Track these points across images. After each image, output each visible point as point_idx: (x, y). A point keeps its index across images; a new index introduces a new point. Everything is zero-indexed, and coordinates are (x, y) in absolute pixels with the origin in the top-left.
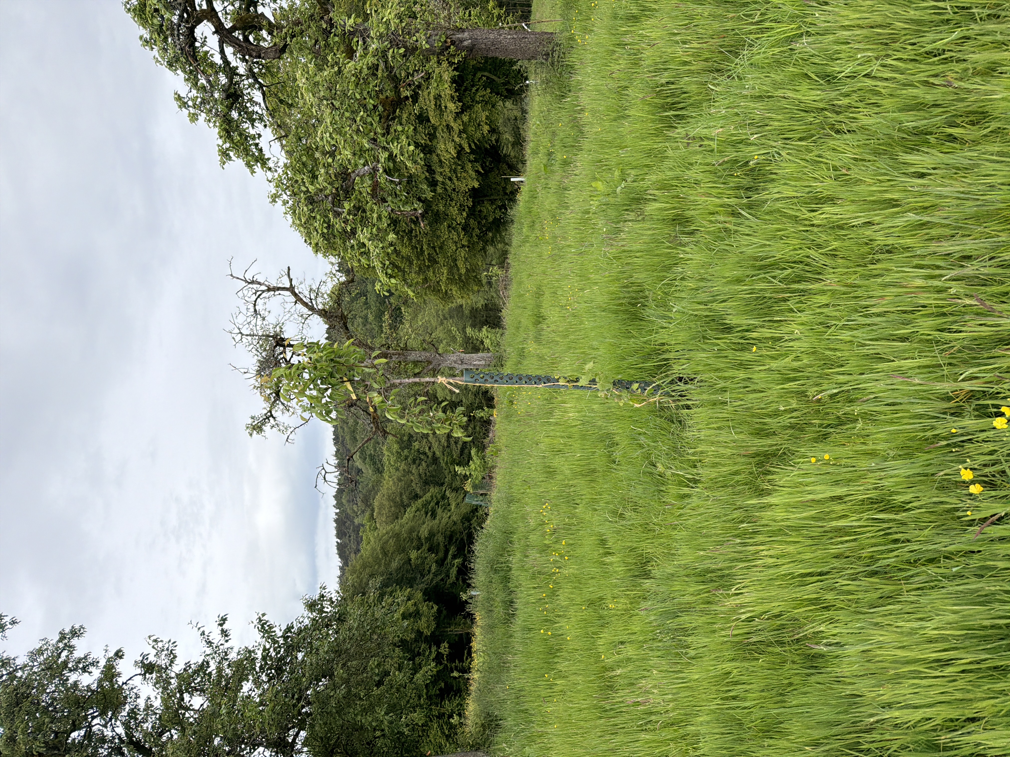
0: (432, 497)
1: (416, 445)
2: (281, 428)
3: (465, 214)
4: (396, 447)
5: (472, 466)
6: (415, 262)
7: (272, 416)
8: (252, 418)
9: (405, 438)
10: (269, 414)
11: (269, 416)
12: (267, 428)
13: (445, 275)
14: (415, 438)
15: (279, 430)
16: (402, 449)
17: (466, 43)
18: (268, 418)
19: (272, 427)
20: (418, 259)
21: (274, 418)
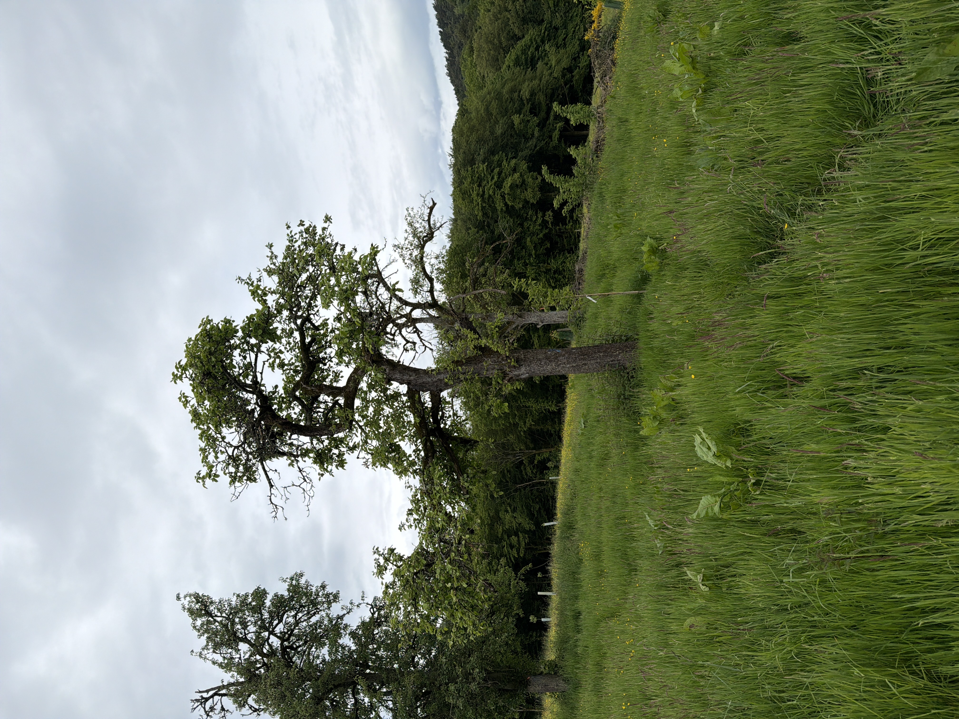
0: (531, 40)
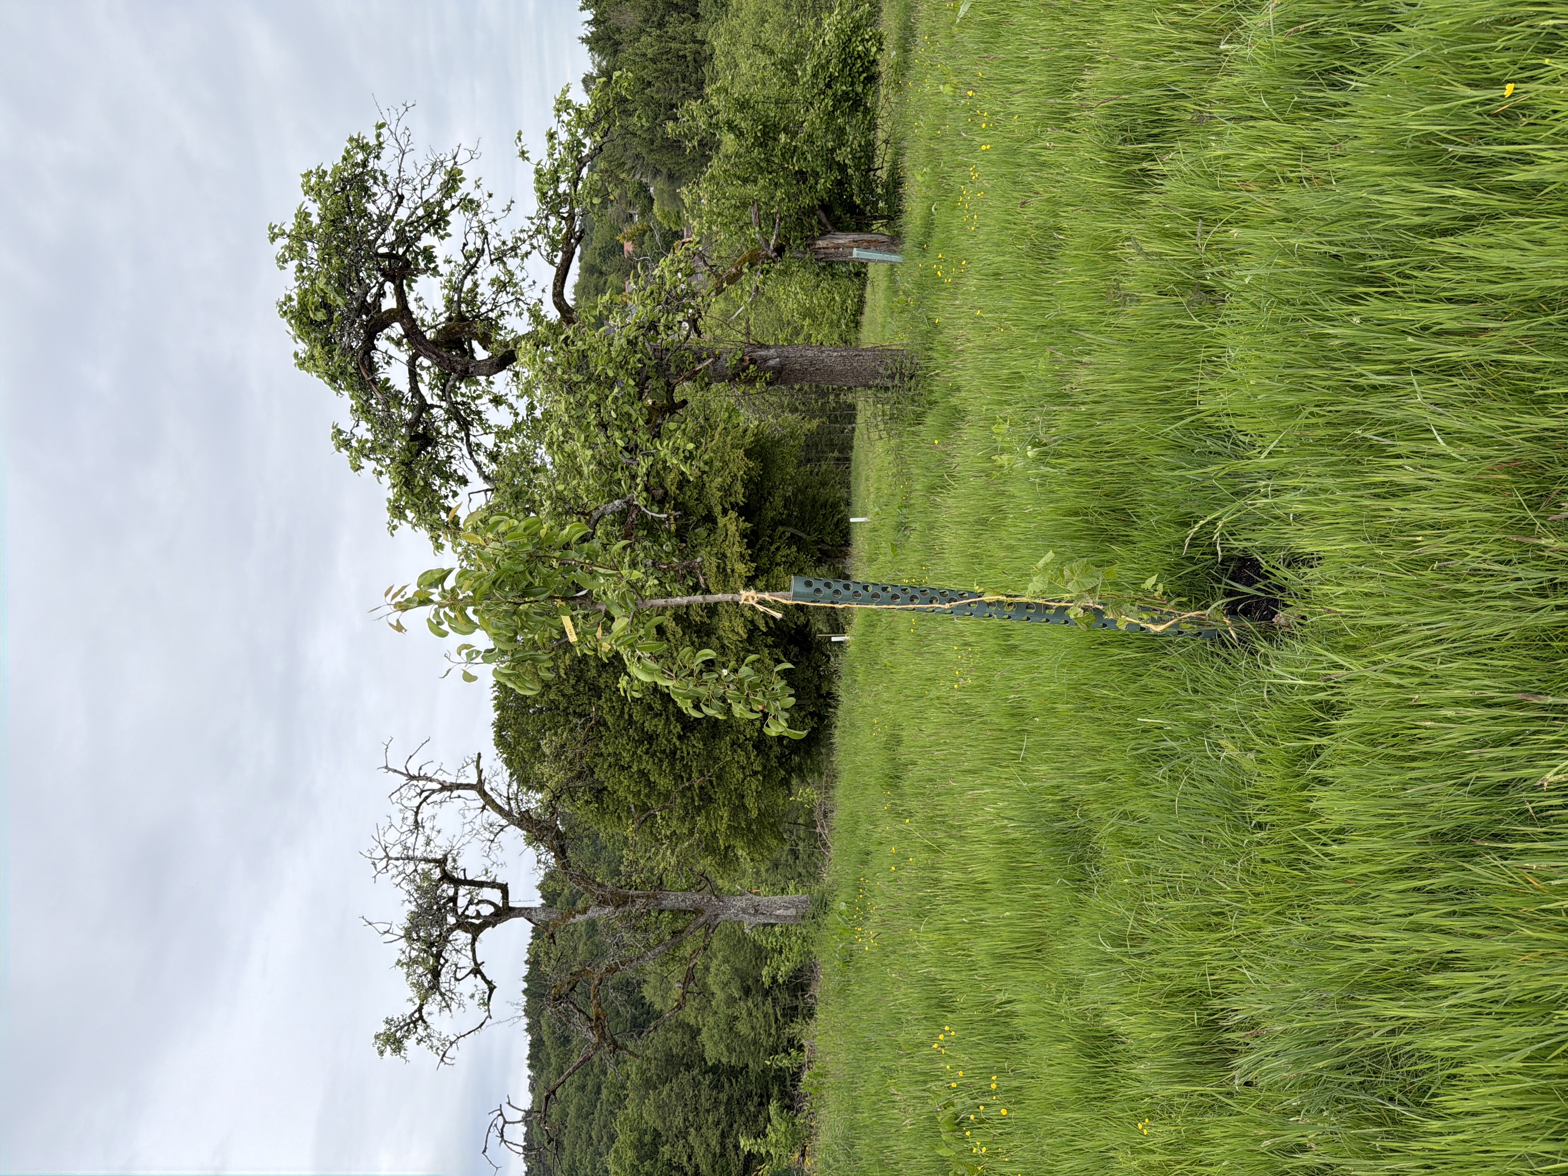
1: (666, 1151)
2: (436, 1043)
4: (630, 1155)
5: (772, 1137)
7: (421, 1017)
8: (387, 1022)
9: (648, 1138)
10: (417, 1015)
11: (418, 1019)
12: (410, 1043)
13: (725, 821)
14: (664, 1139)
15: (431, 1047)
16: (641, 1159)
17: (772, 363)
18: (414, 1022)
19: (419, 1041)
20: (684, 795)
21: (424, 1022)
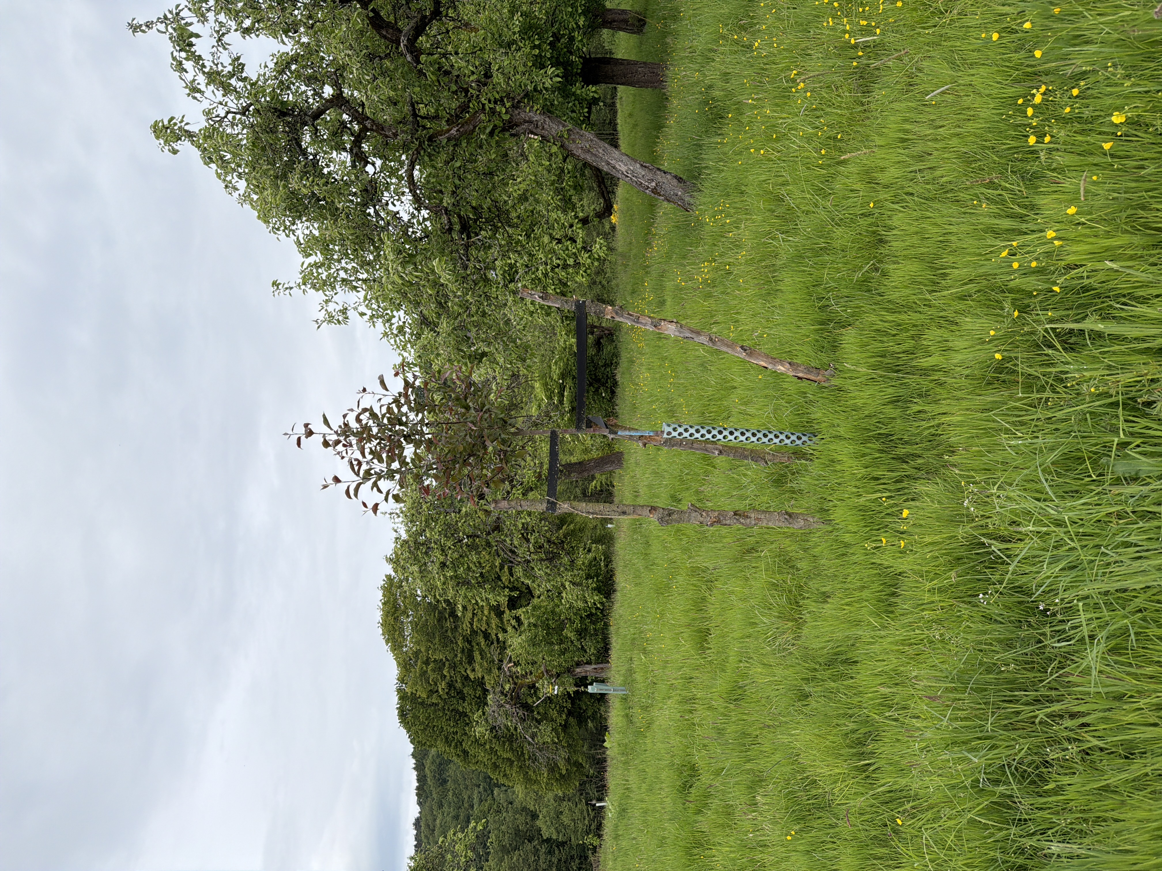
3: (564, 716)
6: (516, 763)
13: (545, 775)
20: (519, 760)
